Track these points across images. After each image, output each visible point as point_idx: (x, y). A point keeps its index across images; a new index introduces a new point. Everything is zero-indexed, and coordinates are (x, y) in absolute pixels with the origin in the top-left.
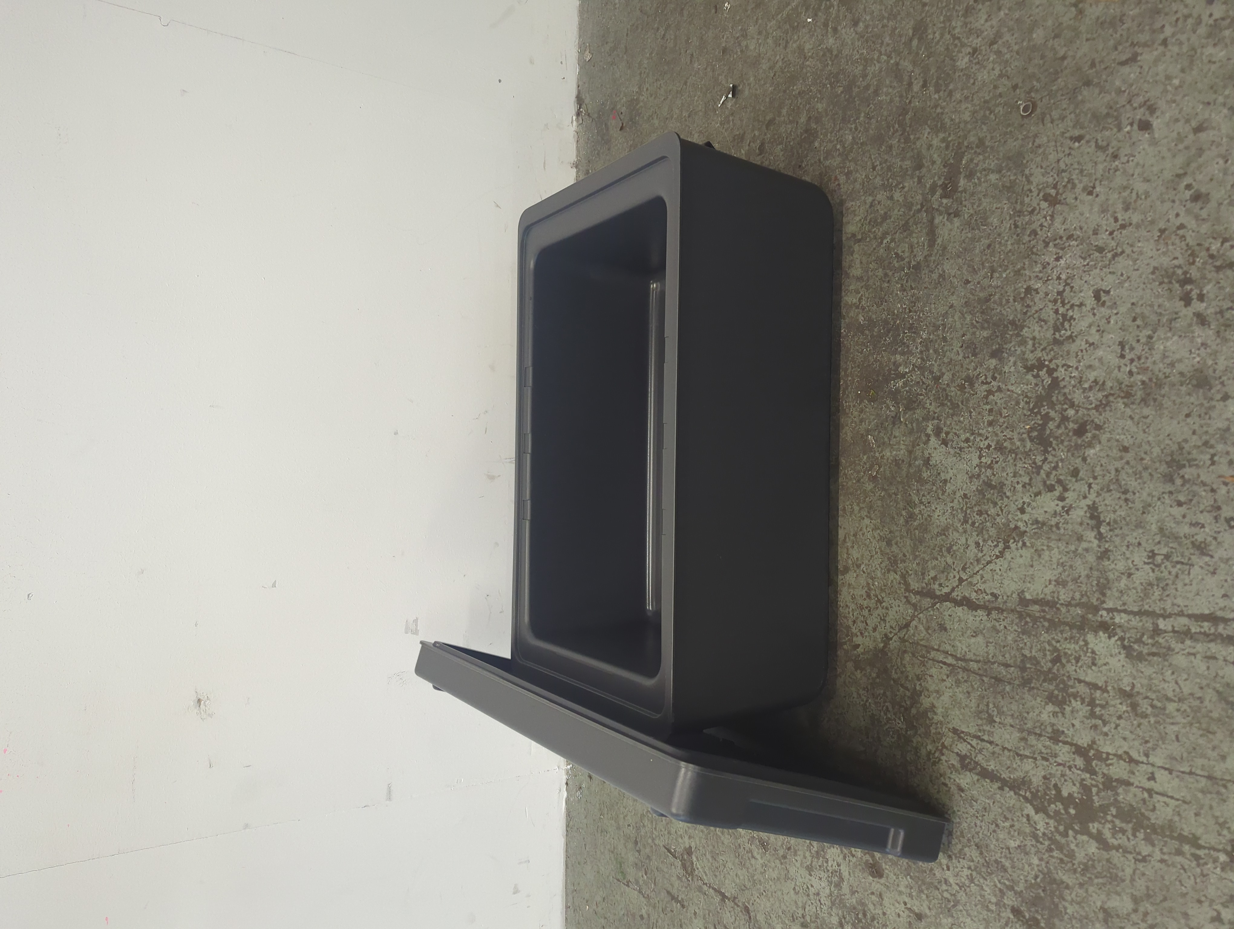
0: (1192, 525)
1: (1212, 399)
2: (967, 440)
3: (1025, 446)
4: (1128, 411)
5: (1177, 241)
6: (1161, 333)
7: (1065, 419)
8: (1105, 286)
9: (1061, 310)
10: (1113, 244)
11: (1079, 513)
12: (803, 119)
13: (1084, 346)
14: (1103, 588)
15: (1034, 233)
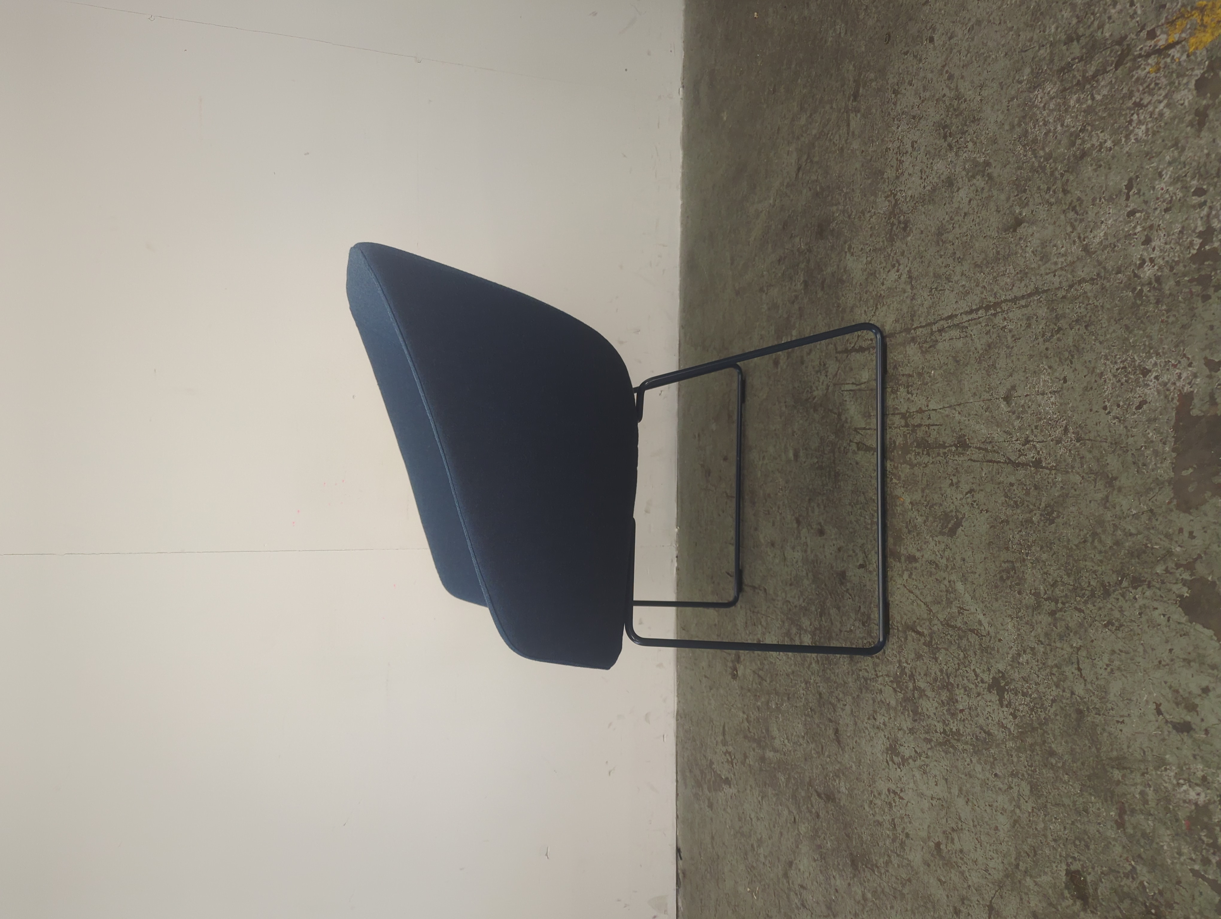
0: (946, 267)
1: (953, 192)
2: (862, 249)
3: (884, 244)
4: (923, 210)
5: (942, 105)
6: (935, 160)
7: (900, 222)
8: (915, 139)
9: (899, 158)
10: (919, 112)
11: (905, 276)
12: (793, 66)
13: (908, 177)
14: (913, 316)
15: (889, 114)
